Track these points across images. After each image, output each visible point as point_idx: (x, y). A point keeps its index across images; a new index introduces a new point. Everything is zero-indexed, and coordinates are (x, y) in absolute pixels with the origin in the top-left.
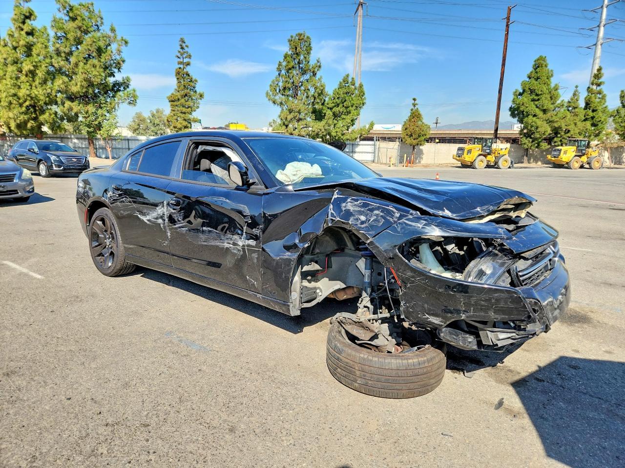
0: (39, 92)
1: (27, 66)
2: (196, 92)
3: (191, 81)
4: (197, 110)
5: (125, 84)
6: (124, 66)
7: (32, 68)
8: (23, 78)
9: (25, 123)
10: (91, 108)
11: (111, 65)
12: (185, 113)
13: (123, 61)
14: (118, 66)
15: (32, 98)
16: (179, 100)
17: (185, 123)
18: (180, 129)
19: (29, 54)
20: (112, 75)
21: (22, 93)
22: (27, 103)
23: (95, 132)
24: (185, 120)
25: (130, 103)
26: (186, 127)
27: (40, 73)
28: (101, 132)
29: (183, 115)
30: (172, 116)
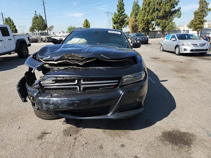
0: (149, 18)
1: (148, 10)
2: (207, 8)
3: (206, 4)
4: (207, 16)
5: (179, 10)
6: (179, 3)
7: (149, 10)
8: (146, 13)
9: (144, 28)
10: (164, 21)
11: (174, 4)
12: (200, 18)
13: (179, 2)
14: (177, 4)
15: (147, 20)
16: (198, 13)
17: (199, 22)
18: (196, 25)
19: (149, 6)
20: (174, 7)
21: (145, 18)
22: (146, 22)
23: (164, 29)
24: (199, 21)
25: (178, 17)
26: (199, 24)
27: (151, 11)
28: (166, 29)
29: (198, 19)
30: (194, 20)
